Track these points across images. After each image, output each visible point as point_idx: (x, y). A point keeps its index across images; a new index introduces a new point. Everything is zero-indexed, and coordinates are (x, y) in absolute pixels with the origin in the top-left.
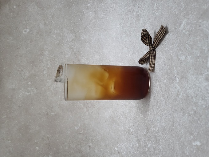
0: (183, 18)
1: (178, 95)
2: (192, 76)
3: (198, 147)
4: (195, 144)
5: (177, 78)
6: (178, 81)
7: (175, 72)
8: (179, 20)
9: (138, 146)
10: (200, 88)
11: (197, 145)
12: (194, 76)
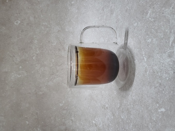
0: (149, 8)
1: (146, 72)
2: (158, 55)
3: (163, 113)
4: (161, 111)
5: (145, 58)
6: (146, 60)
7: (143, 53)
8: (146, 10)
9: (113, 118)
10: (164, 64)
11: (162, 112)
12: (159, 55)
